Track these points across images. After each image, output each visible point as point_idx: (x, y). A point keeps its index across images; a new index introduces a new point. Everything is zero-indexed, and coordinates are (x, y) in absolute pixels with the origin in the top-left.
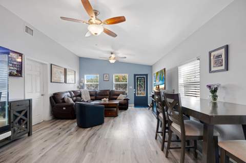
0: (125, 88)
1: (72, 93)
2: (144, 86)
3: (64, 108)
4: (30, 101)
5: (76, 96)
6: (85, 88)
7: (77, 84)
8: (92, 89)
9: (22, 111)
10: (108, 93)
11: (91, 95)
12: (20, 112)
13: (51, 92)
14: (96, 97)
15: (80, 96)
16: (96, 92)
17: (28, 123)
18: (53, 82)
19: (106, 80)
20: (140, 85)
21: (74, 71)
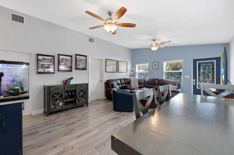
0: (179, 77)
2: (213, 75)
4: (87, 85)
5: (126, 83)
7: (129, 73)
8: (142, 77)
9: (83, 90)
10: (157, 82)
12: (82, 91)
13: (105, 79)
14: (144, 85)
15: (129, 83)
16: (145, 80)
17: (86, 98)
18: (107, 72)
19: (155, 68)
20: (204, 73)
21: (126, 62)
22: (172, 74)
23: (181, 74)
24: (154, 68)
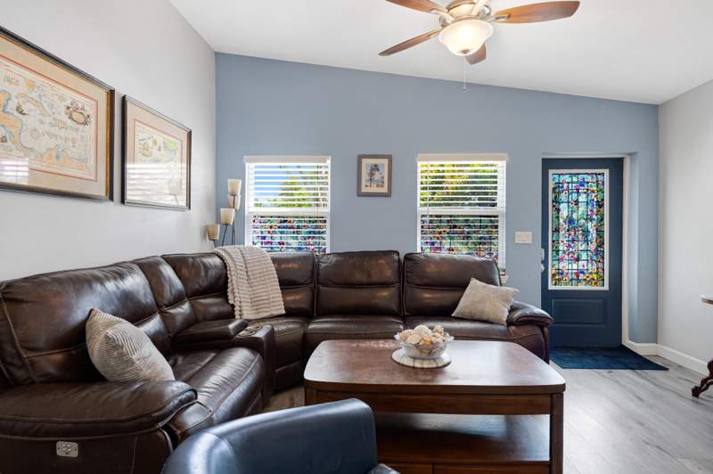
0: (487, 241)
1: (168, 271)
2: (600, 233)
3: (67, 449)
5: (192, 294)
6: (250, 238)
7: (199, 215)
8: (292, 245)
10: (389, 273)
11: (286, 284)
14: (315, 296)
16: (315, 263)
19: (374, 189)
20: (571, 221)
21: (181, 127)
22: (455, 227)
23: (496, 227)
24: (364, 190)
